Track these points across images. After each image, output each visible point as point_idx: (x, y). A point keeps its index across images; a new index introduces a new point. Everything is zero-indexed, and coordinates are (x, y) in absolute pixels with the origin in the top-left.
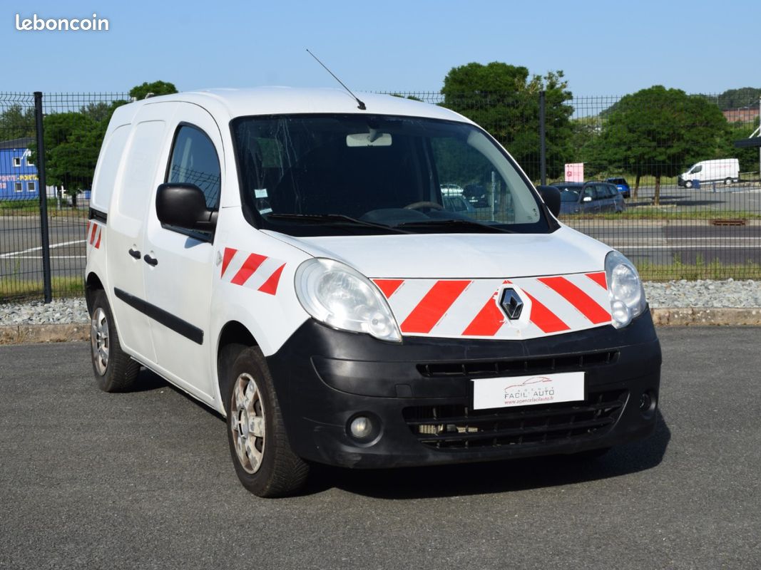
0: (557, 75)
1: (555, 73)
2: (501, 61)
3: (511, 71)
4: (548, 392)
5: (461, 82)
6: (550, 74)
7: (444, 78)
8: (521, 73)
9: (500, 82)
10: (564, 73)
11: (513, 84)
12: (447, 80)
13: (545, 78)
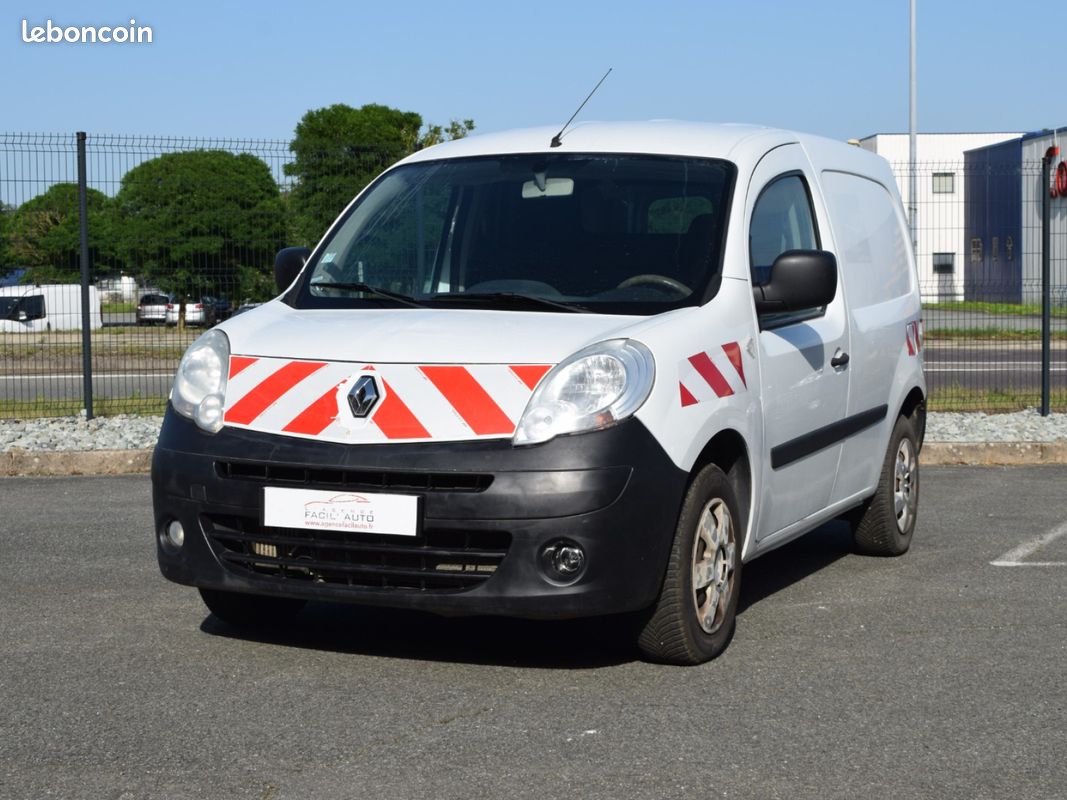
0: (464, 126)
1: (461, 123)
2: (380, 103)
3: (396, 119)
4: (365, 518)
5: (321, 134)
6: (453, 124)
7: (296, 125)
8: (410, 122)
9: (380, 135)
10: (475, 124)
11: (399, 138)
12: (300, 129)
13: (447, 131)
